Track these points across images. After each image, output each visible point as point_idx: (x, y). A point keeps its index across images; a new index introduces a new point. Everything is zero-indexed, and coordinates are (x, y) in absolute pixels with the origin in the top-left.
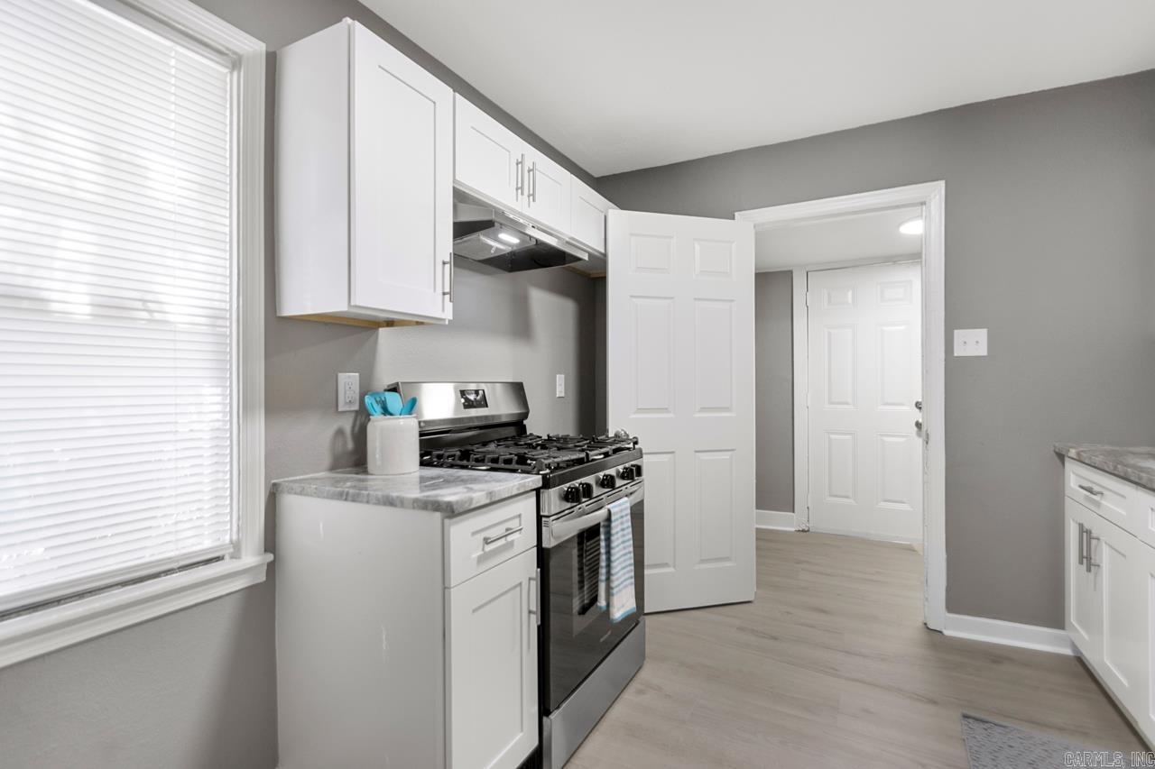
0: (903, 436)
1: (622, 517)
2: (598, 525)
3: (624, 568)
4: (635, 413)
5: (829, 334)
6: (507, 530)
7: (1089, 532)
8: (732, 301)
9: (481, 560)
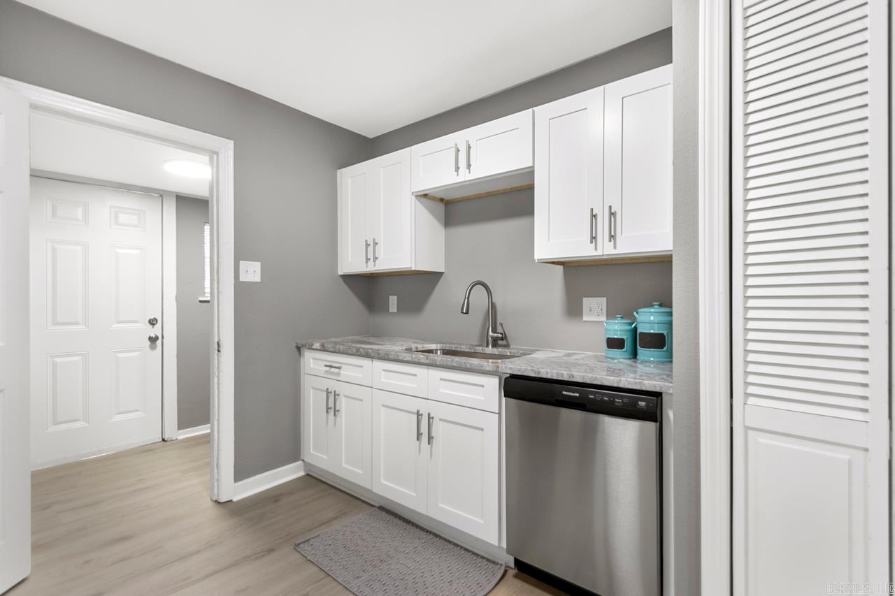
0: (136, 351)
5: (54, 250)
7: (334, 392)
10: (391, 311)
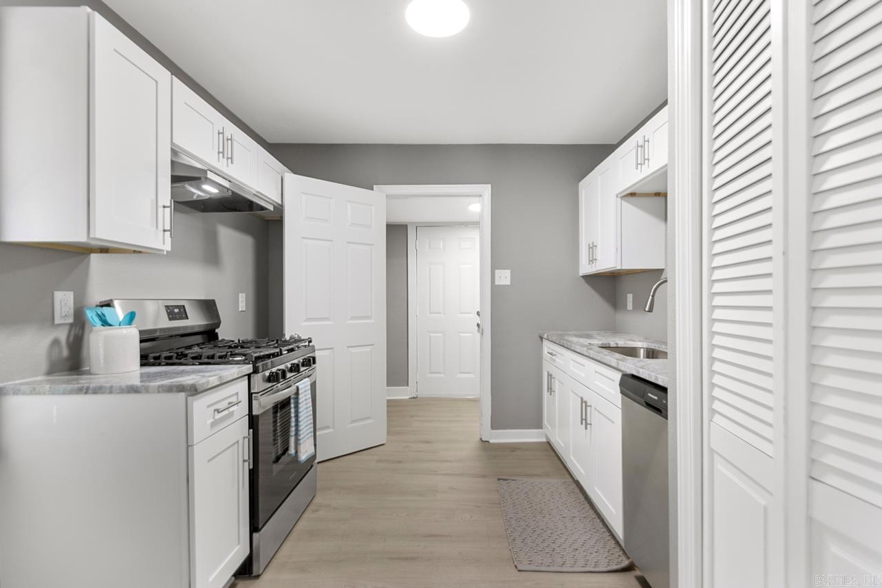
0: (469, 333)
1: (305, 391)
2: (289, 398)
3: (306, 426)
4: (305, 321)
5: (430, 269)
6: (229, 404)
7: (551, 375)
8: (372, 245)
9: (213, 424)
10: (628, 309)
